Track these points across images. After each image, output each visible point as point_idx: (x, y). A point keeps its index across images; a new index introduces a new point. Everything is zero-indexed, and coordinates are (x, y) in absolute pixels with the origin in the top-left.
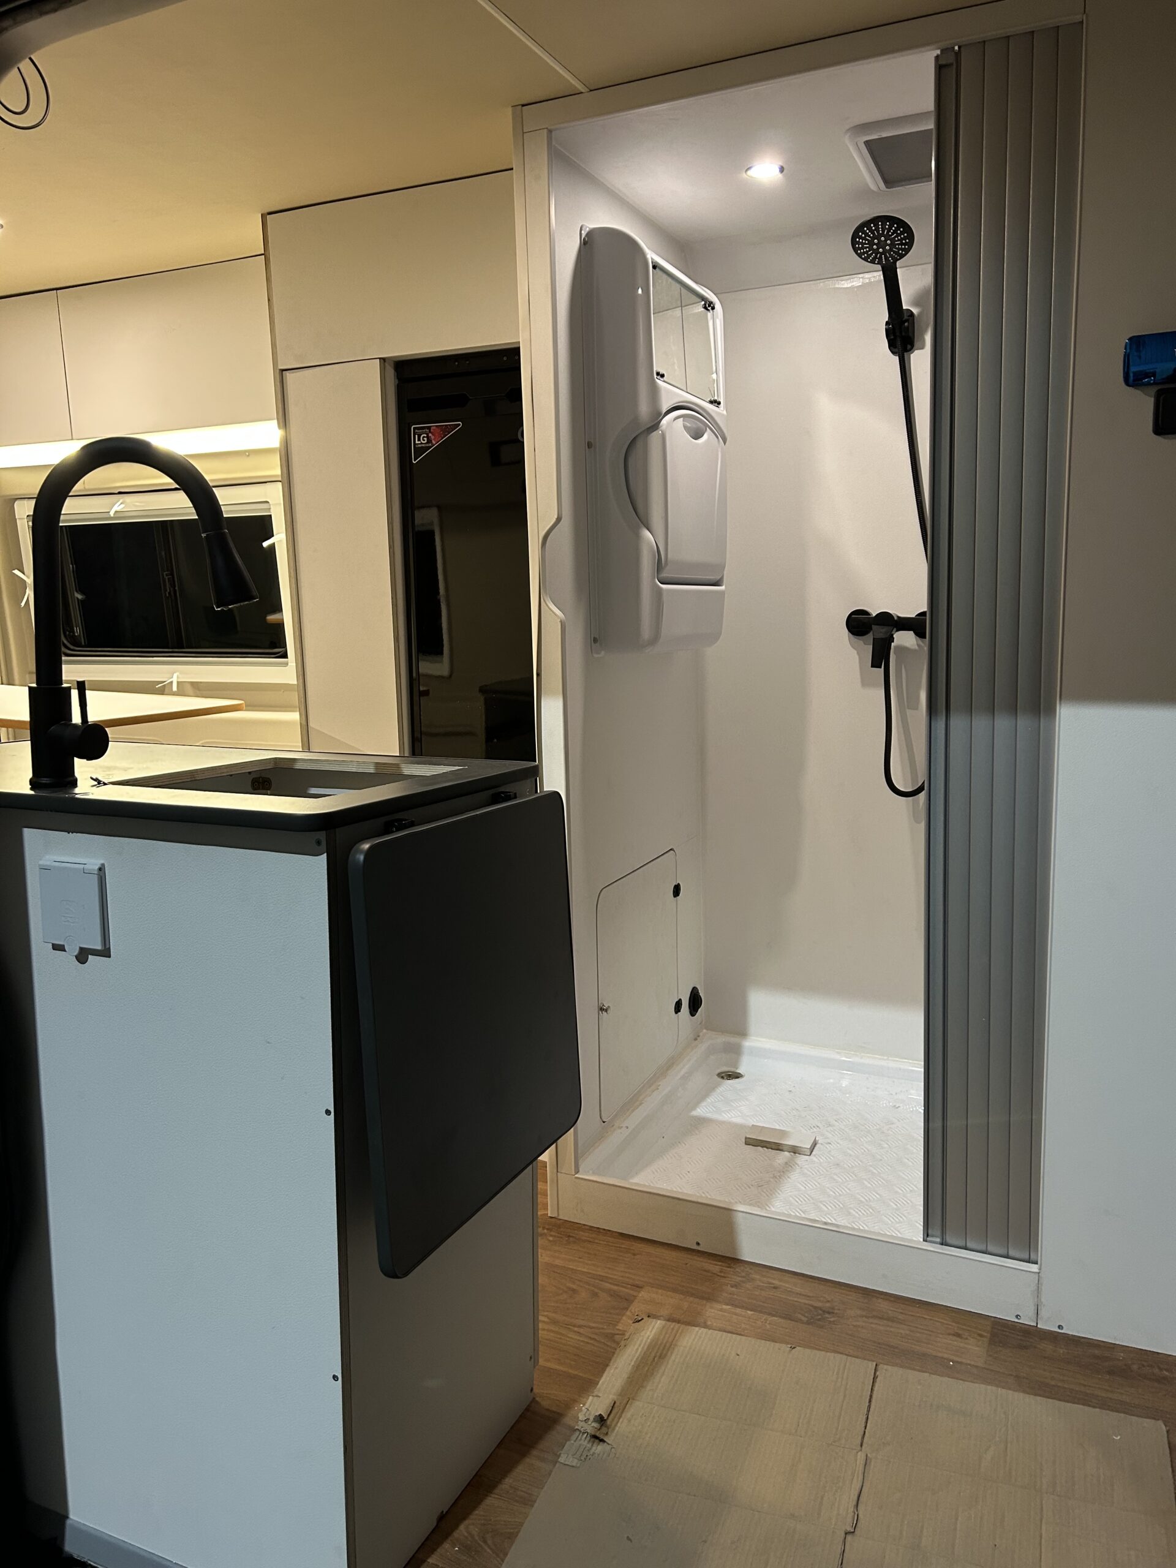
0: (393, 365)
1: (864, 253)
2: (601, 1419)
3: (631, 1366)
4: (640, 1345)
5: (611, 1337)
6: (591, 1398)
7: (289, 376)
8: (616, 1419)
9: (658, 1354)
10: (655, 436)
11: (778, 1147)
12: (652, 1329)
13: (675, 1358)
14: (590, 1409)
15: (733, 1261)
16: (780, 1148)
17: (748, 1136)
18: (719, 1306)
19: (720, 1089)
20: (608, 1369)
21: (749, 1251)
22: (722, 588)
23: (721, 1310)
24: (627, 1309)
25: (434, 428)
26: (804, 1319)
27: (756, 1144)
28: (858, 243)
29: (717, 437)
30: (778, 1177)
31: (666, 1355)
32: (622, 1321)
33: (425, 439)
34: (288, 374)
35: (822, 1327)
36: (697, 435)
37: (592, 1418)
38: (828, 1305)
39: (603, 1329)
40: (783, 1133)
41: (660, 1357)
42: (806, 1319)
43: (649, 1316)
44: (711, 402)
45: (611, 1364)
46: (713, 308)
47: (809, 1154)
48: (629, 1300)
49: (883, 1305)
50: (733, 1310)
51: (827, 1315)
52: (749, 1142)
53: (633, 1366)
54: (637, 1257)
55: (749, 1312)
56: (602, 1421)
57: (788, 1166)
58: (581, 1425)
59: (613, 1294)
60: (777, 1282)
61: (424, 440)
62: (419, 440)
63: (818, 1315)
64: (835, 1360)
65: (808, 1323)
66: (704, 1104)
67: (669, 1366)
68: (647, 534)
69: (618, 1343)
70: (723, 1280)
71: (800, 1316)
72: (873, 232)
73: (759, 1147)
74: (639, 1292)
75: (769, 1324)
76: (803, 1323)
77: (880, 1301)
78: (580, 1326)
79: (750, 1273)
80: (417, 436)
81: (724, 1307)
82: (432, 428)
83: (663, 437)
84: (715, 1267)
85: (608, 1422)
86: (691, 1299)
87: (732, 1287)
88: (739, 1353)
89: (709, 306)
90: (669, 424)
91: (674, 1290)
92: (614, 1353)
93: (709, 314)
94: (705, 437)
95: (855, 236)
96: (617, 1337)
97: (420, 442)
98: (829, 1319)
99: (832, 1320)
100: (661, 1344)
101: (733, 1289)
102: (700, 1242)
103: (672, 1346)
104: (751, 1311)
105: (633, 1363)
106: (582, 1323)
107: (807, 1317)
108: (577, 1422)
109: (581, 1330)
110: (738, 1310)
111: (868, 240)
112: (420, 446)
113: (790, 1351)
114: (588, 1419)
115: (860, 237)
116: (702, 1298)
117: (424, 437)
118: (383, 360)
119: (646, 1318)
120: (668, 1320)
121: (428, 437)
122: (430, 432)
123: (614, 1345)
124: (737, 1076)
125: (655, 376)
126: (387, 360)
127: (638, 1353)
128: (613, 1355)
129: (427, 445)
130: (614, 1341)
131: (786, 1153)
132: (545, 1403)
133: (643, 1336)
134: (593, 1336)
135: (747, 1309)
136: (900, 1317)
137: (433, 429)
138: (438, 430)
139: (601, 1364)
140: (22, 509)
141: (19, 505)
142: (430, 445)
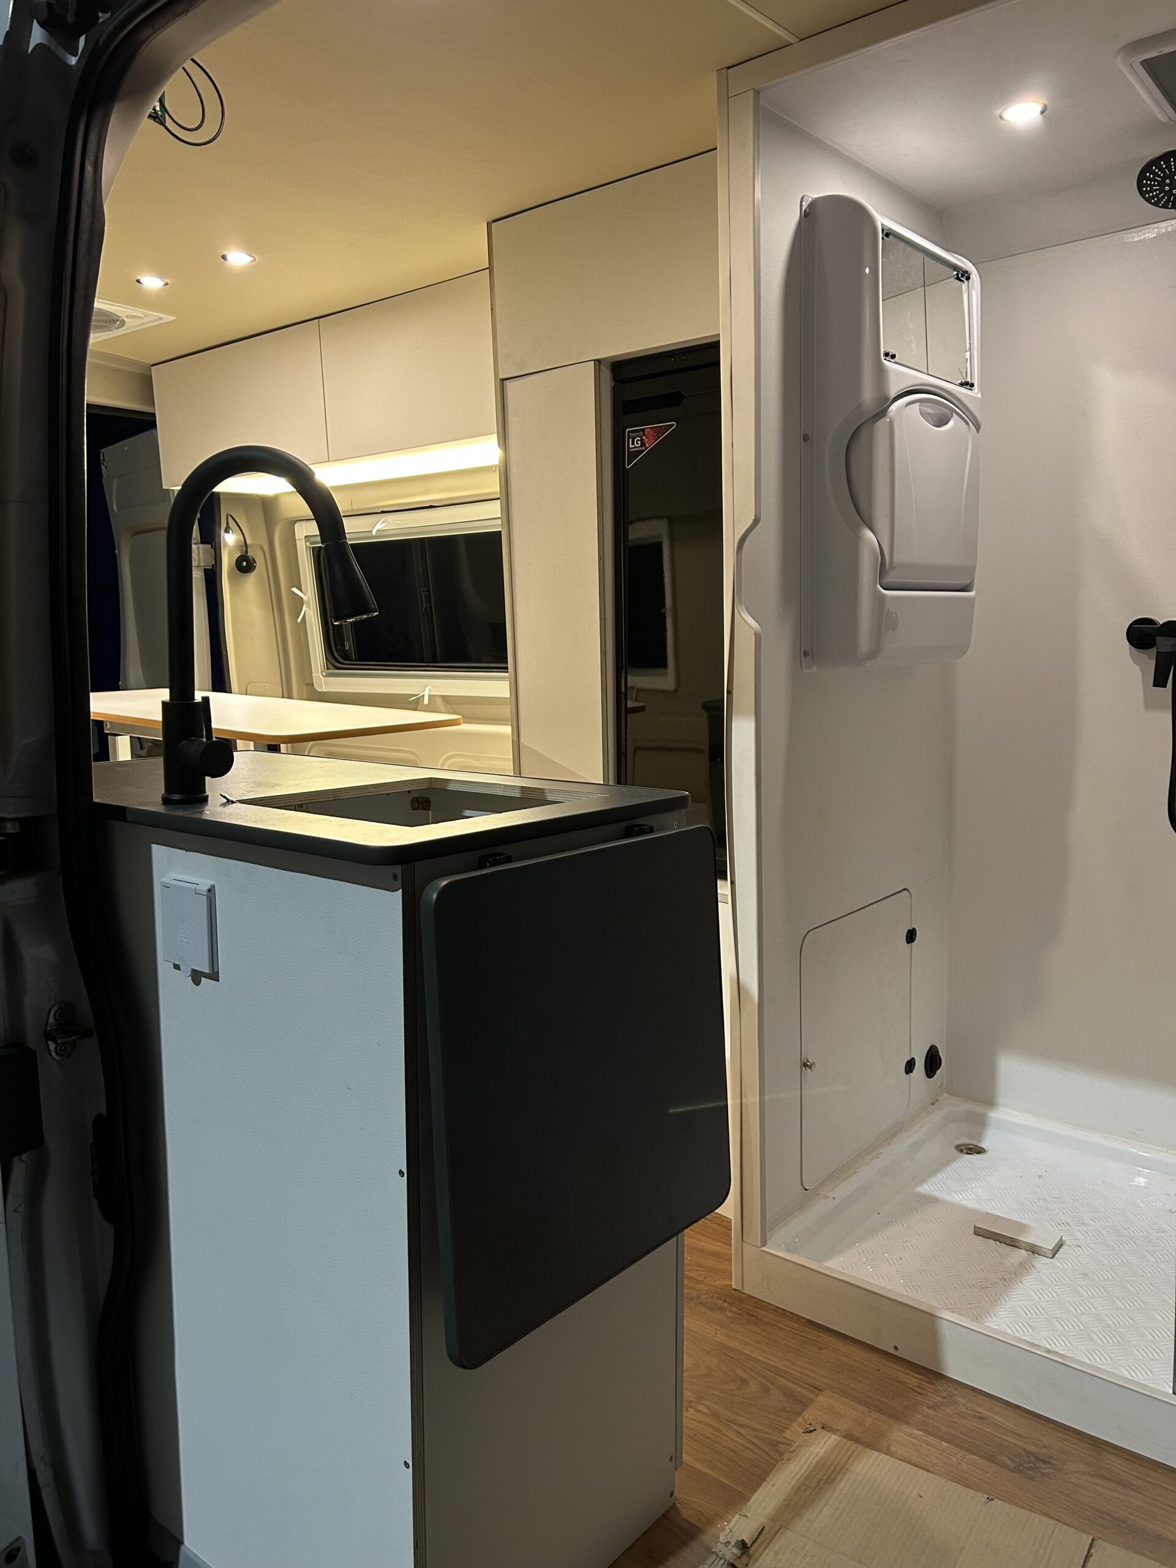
0: (609, 367)
1: (1153, 197)
2: (743, 1546)
3: (790, 1487)
4: (805, 1462)
5: (774, 1445)
6: (737, 1516)
7: (509, 385)
8: (761, 1549)
9: (825, 1478)
10: (882, 424)
11: (1013, 1243)
12: (823, 1445)
13: (845, 1485)
14: (733, 1531)
15: (934, 1376)
16: (1016, 1244)
17: (977, 1226)
18: (907, 1429)
19: (955, 1165)
20: (764, 1485)
21: (955, 1369)
22: (972, 594)
23: (911, 1435)
24: (799, 1414)
25: (648, 430)
26: (1012, 1465)
27: (987, 1236)
28: (1146, 185)
29: (967, 424)
30: (1008, 1280)
31: (834, 1480)
32: (791, 1428)
33: (639, 442)
34: (508, 383)
35: (1031, 1478)
36: (941, 422)
37: (733, 1543)
38: (1044, 1451)
39: (767, 1433)
40: (1022, 1227)
41: (827, 1481)
42: (1013, 1465)
43: (823, 1428)
44: (962, 385)
45: (768, 1479)
46: (968, 278)
47: (1051, 1256)
48: (804, 1403)
49: (1117, 1464)
50: (924, 1438)
51: (1041, 1465)
52: (979, 1232)
53: (793, 1486)
54: (823, 1352)
55: (944, 1443)
56: (744, 1548)
57: (1023, 1268)
58: (719, 1548)
59: (788, 1394)
60: (985, 1412)
61: (638, 444)
62: (633, 444)
63: (1028, 1463)
64: (1040, 1523)
65: (1017, 1470)
66: (934, 1180)
67: (836, 1495)
68: (869, 534)
69: (781, 1454)
70: (919, 1398)
71: (1007, 1460)
72: (1163, 171)
73: (990, 1240)
74: (817, 1395)
75: (966, 1463)
76: (1010, 1470)
77: (1112, 1457)
78: (741, 1426)
79: (954, 1395)
80: (631, 440)
81: (916, 1432)
82: (646, 430)
83: (891, 426)
84: (913, 1380)
85: (752, 1550)
86: (878, 1415)
87: (929, 1408)
88: (922, 1494)
89: (962, 276)
90: (899, 409)
91: (859, 1401)
92: (775, 1465)
93: (964, 286)
94: (951, 423)
95: (1141, 176)
96: (782, 1447)
97: (633, 446)
98: (1042, 1470)
99: (1047, 1471)
100: (830, 1466)
101: (930, 1411)
102: (898, 1347)
103: (844, 1470)
104: (946, 1442)
105: (793, 1483)
106: (745, 1421)
107: (1014, 1462)
108: (717, 1543)
109: (742, 1431)
110: (931, 1439)
111: (1157, 181)
112: (634, 450)
113: (985, 1503)
114: (729, 1542)
115: (1148, 179)
116: (891, 1416)
117: (638, 440)
118: (598, 362)
119: (819, 1430)
120: (845, 1437)
121: (642, 440)
122: (644, 435)
123: (777, 1457)
124: (980, 1151)
125: (883, 358)
126: (602, 362)
127: (802, 1471)
128: (773, 1468)
129: (641, 449)
130: (778, 1451)
131: (1023, 1251)
132: (686, 1513)
133: (812, 1451)
134: (756, 1441)
135: (942, 1439)
136: (1135, 1482)
137: (648, 432)
138: (652, 432)
139: (757, 1476)
140: (302, 530)
141: (299, 527)
142: (644, 448)
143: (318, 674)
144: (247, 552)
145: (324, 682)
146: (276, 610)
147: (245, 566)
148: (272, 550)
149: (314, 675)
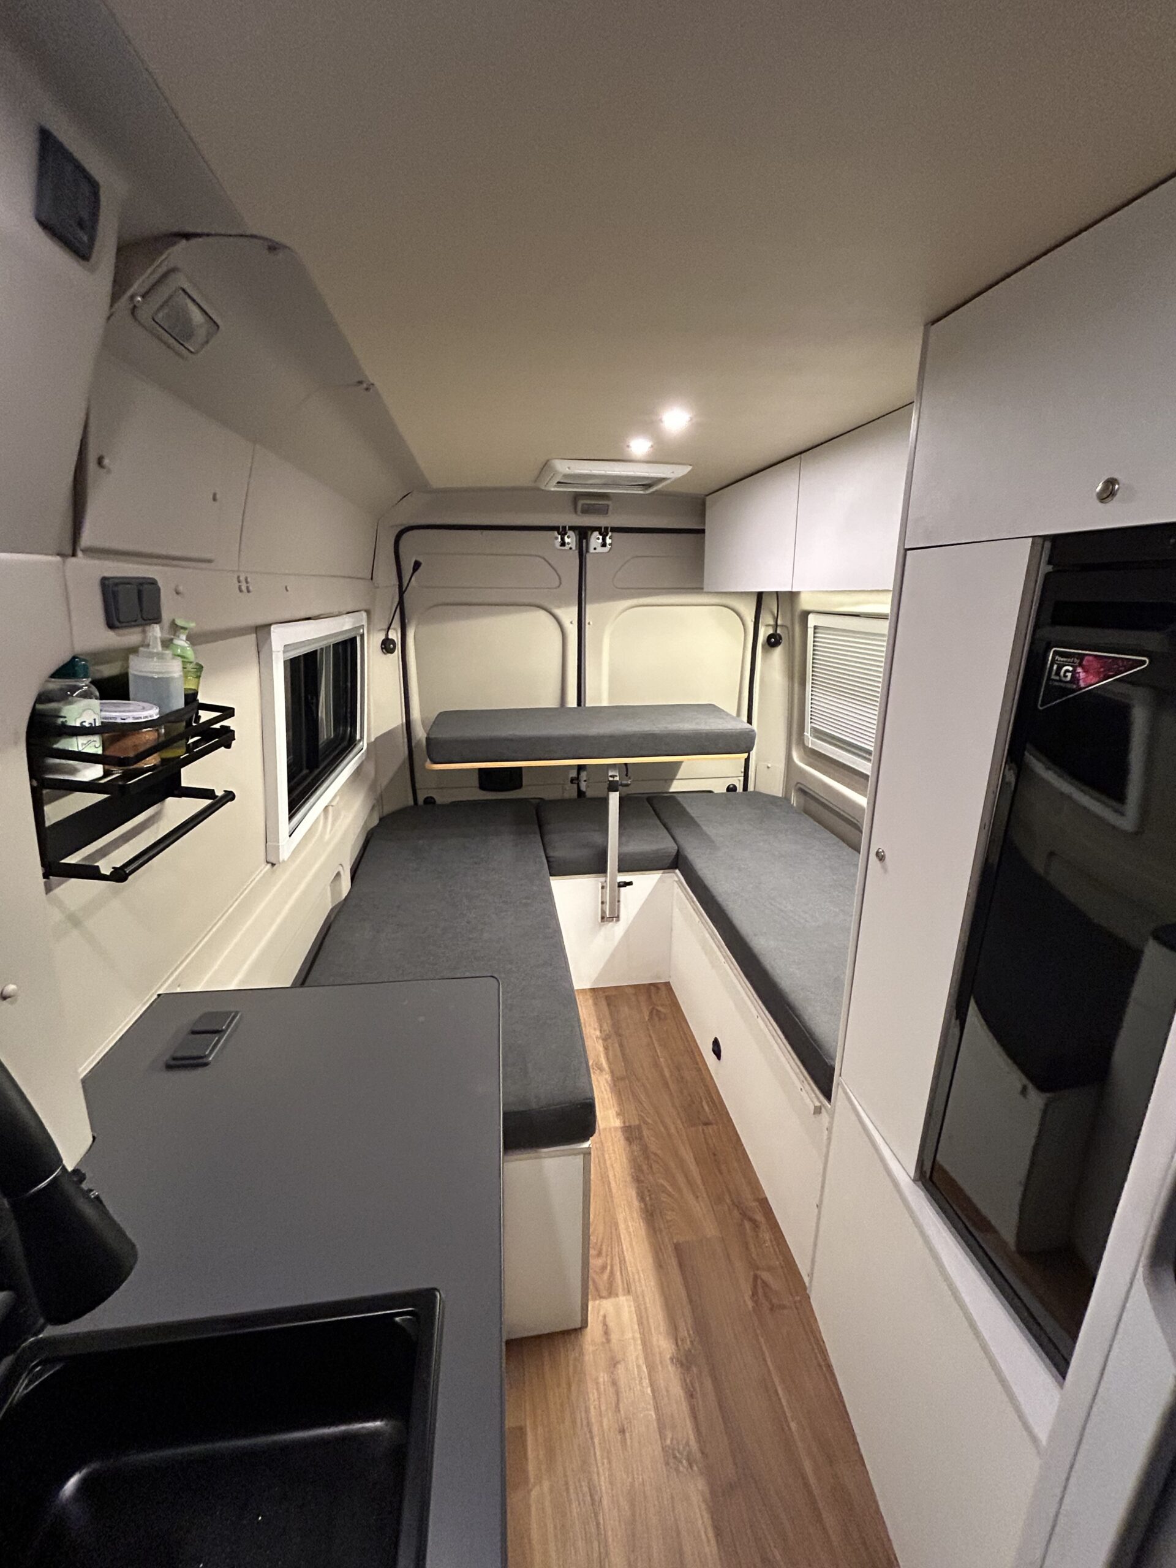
25: (1091, 658)
33: (1069, 675)
61: (1067, 676)
62: (1059, 673)
80: (1055, 667)
82: (1087, 658)
97: (1057, 678)
112: (1056, 684)
117: (1067, 671)
121: (1074, 673)
122: (1080, 665)
129: (1069, 686)
137: (1088, 661)
138: (1096, 664)
140: (812, 621)
141: (811, 617)
142: (1075, 686)
143: (808, 734)
144: (776, 631)
145: (811, 741)
146: (791, 677)
147: (773, 641)
148: (793, 631)
149: (805, 733)
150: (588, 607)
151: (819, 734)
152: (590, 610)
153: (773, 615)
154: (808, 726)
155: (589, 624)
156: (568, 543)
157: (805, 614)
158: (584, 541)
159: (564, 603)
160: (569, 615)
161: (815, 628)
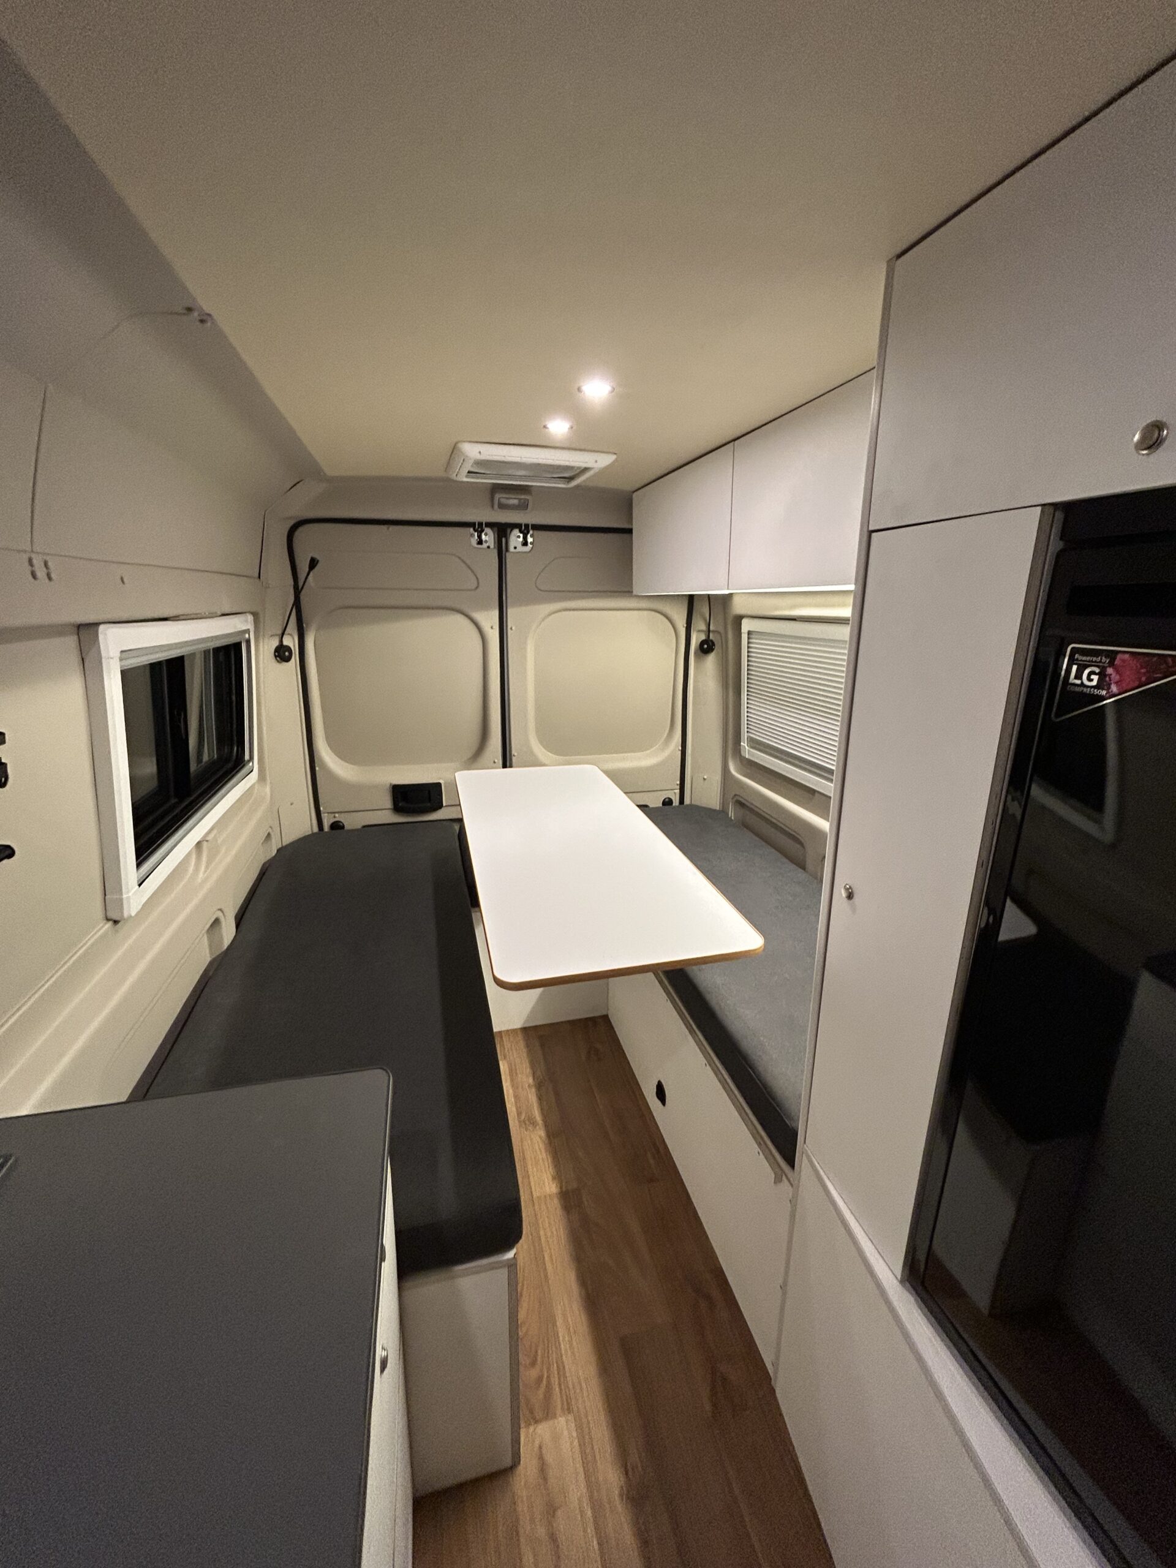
25: (1127, 656)
33: (1095, 678)
34: (881, 537)
61: (1092, 680)
62: (1080, 676)
80: (1075, 668)
82: (1119, 656)
97: (1078, 682)
112: (1077, 689)
117: (1090, 674)
121: (1102, 675)
122: (1111, 664)
129: (1096, 692)
137: (1123, 661)
138: (1134, 664)
140: (746, 625)
141: (745, 622)
142: (1104, 693)
143: (744, 744)
144: (709, 636)
145: (747, 751)
146: (725, 686)
147: (706, 647)
148: (726, 637)
149: (742, 743)
150: (509, 611)
151: (755, 744)
152: (512, 613)
153: (706, 620)
154: (745, 736)
155: (511, 629)
156: (486, 541)
157: (739, 619)
158: (504, 540)
159: (485, 607)
160: (489, 620)
161: (749, 633)
